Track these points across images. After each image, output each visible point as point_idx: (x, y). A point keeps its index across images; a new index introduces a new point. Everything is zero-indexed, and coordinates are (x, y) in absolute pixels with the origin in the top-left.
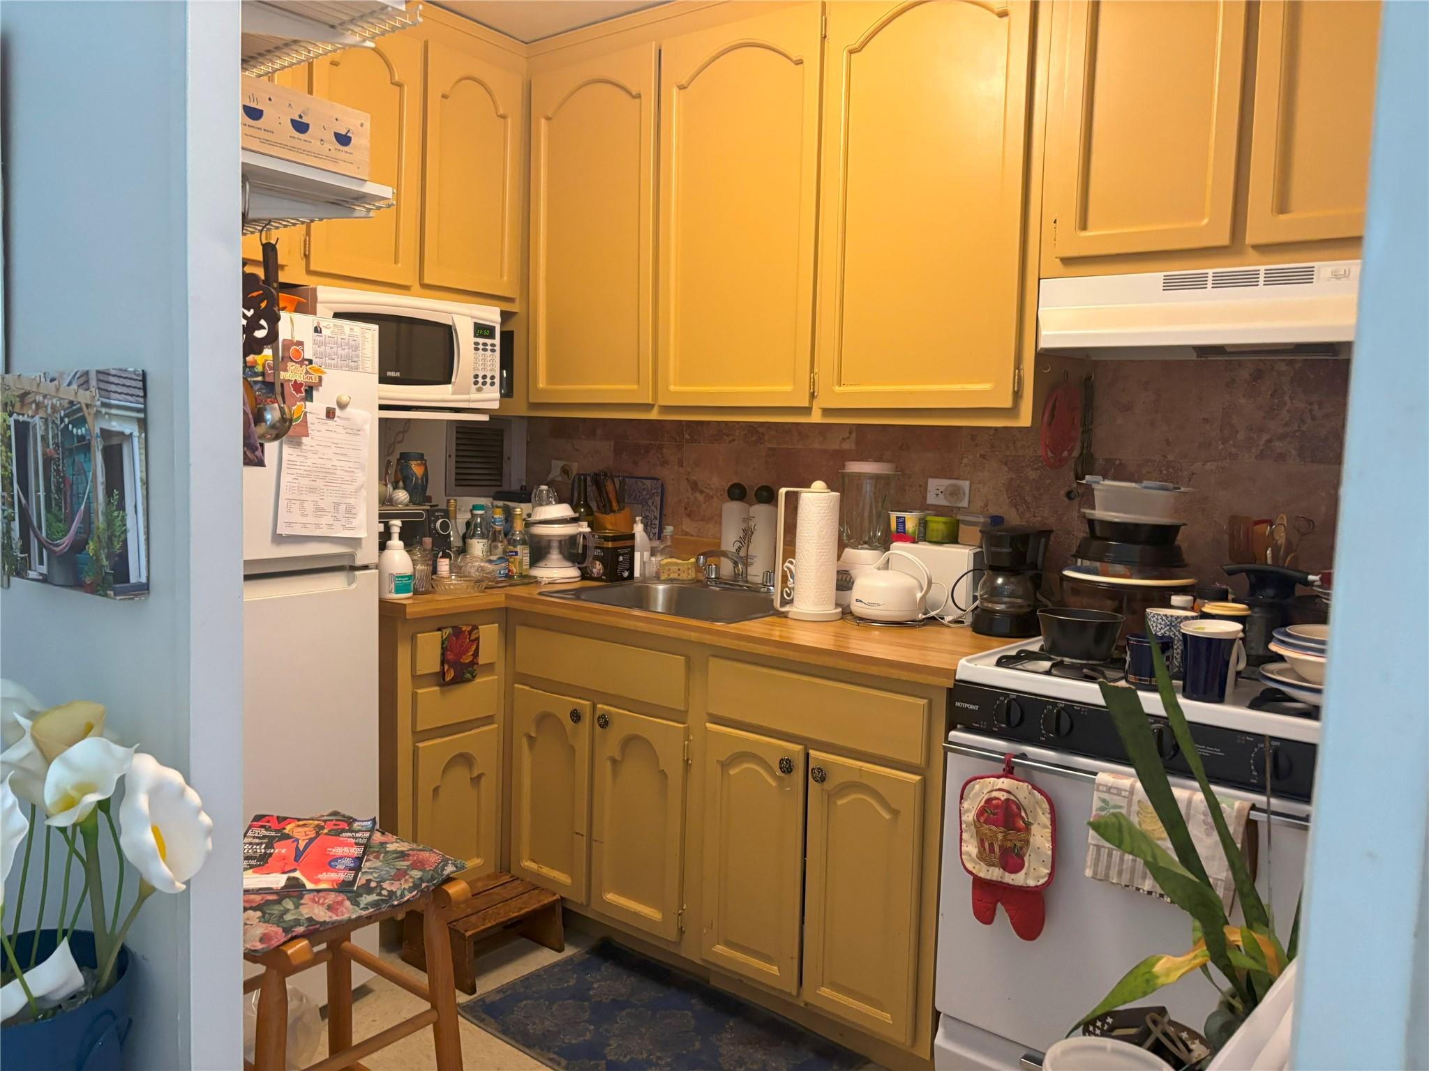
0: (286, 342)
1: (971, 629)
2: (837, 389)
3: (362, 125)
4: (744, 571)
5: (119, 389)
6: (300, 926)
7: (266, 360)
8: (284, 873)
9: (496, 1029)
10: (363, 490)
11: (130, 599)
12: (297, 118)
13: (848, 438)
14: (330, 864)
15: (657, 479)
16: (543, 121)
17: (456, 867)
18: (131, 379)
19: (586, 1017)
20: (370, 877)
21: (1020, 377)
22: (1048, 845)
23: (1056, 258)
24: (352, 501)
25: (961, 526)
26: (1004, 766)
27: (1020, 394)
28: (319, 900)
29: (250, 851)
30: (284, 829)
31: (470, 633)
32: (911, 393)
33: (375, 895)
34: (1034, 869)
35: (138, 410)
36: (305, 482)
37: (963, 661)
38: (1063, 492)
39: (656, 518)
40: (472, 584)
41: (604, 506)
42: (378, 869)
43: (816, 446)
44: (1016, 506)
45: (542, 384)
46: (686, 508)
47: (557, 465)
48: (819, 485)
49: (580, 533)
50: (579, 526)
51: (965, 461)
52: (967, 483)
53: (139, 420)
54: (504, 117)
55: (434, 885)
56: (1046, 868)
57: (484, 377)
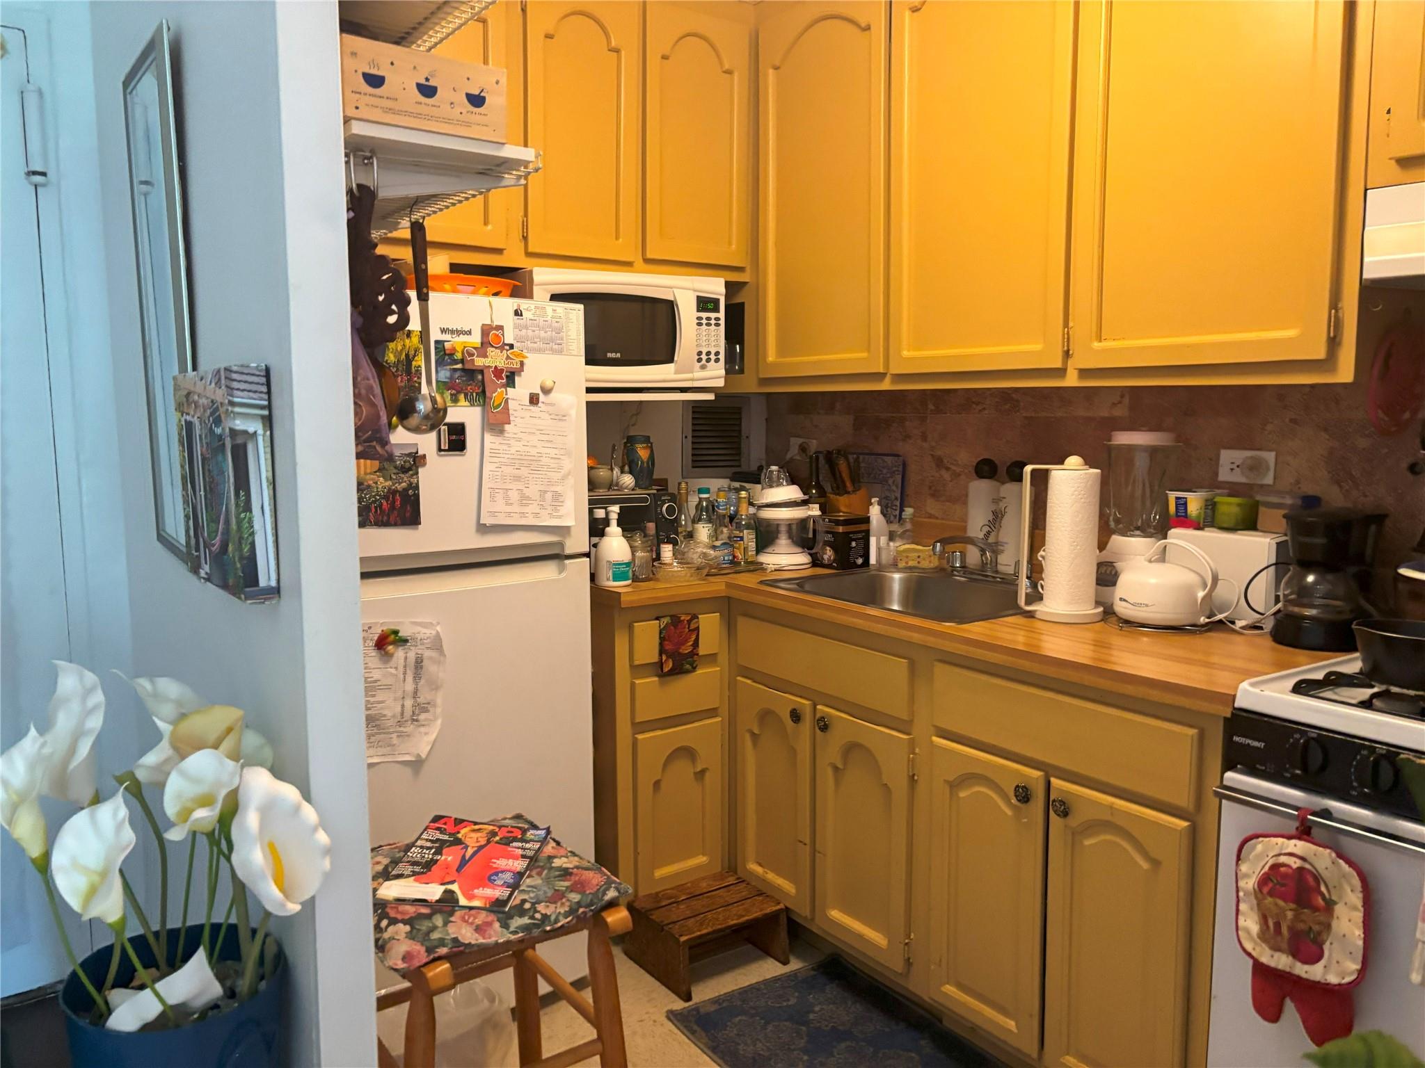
0: (485, 328)
1: (1270, 639)
2: (1096, 345)
3: (497, 82)
4: (994, 560)
5: (243, 386)
6: (444, 946)
7: (465, 347)
8: (442, 884)
9: (706, 1044)
10: (570, 477)
11: (260, 603)
12: (423, 82)
13: (1120, 402)
14: (488, 878)
15: (898, 456)
16: (771, 71)
17: (619, 892)
18: (253, 375)
19: (802, 1045)
20: (526, 897)
21: (1337, 317)
22: (1358, 932)
23: (1390, 159)
24: (558, 489)
25: (1262, 509)
26: (1296, 824)
27: (1337, 340)
28: (469, 918)
29: (418, 856)
30: (459, 832)
31: (689, 622)
32: (1188, 346)
33: (527, 918)
34: (1338, 962)
35: (262, 407)
36: (509, 470)
37: (1245, 685)
38: (1404, 465)
39: (896, 499)
40: (693, 571)
41: (838, 488)
42: (536, 888)
43: (1082, 413)
44: (1338, 483)
45: (771, 357)
46: (930, 488)
47: (795, 442)
48: (1074, 461)
49: (809, 517)
50: (809, 509)
51: (1269, 427)
52: (1273, 454)
53: (263, 417)
54: (729, 72)
55: (592, 910)
56: (1354, 961)
57: (708, 353)
